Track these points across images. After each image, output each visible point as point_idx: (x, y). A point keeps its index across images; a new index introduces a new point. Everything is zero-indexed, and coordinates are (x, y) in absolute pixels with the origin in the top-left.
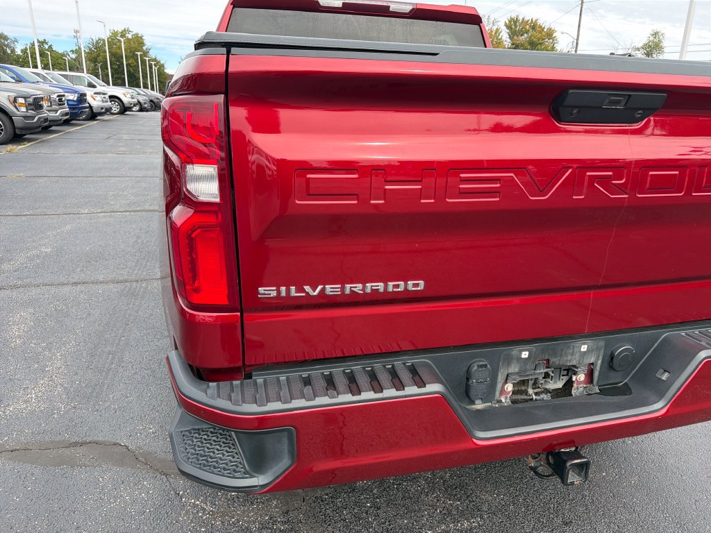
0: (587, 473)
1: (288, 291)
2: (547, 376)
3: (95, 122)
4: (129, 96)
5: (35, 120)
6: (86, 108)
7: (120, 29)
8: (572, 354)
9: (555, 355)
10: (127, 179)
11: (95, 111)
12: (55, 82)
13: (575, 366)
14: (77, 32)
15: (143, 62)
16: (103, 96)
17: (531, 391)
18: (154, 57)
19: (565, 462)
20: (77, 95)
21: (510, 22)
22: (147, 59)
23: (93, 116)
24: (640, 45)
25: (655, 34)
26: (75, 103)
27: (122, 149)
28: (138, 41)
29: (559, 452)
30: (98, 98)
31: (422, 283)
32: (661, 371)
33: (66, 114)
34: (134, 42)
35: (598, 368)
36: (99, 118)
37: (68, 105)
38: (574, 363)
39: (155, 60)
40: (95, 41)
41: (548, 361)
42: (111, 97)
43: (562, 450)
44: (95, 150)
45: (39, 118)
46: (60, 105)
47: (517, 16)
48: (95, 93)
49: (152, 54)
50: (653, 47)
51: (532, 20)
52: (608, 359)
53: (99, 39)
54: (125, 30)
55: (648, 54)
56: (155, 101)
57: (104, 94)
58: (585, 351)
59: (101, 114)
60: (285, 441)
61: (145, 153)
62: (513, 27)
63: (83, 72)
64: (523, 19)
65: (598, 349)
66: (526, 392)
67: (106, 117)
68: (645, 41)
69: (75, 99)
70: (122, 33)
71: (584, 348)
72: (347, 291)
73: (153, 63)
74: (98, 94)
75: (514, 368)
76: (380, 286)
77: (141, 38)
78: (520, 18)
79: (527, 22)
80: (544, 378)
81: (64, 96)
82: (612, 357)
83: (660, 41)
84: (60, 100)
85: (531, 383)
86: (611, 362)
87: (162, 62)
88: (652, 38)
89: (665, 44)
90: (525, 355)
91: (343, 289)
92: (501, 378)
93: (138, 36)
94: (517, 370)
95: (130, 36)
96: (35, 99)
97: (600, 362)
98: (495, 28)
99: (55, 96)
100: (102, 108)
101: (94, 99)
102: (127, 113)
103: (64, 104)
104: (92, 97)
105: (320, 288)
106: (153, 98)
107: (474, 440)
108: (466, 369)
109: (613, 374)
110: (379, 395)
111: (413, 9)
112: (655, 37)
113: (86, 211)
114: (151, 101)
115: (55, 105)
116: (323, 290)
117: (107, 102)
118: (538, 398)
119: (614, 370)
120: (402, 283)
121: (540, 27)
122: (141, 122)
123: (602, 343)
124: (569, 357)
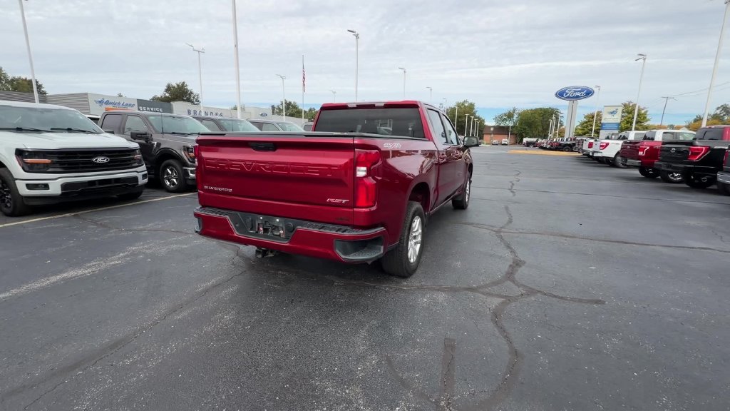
7: (462, 101)
8: (275, 221)
9: (270, 220)
22: (476, 117)
34: (469, 108)
38: (276, 225)
41: (268, 222)
53: (451, 107)
54: (465, 101)
58: (278, 221)
65: (282, 222)
70: (463, 103)
73: (479, 120)
75: (259, 222)
77: (473, 105)
87: (484, 119)
90: (261, 218)
92: (257, 224)
95: (467, 105)
97: (284, 227)
123: (283, 220)
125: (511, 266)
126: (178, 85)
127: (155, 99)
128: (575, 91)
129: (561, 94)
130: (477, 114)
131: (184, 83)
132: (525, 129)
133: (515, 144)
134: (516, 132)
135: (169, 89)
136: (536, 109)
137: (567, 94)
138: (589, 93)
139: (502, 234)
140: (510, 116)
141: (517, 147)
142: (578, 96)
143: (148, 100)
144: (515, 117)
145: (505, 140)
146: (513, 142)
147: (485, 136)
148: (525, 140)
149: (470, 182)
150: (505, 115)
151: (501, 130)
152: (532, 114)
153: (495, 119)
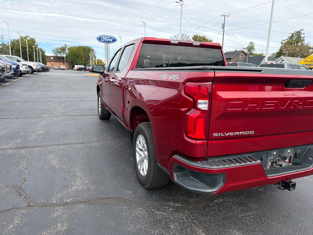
0: (295, 187)
1: (221, 134)
2: (279, 160)
3: (22, 77)
4: (36, 66)
5: (2, 77)
6: (19, 71)
7: (24, 36)
8: (286, 153)
9: (282, 153)
10: (54, 102)
11: (22, 72)
12: (4, 60)
13: (286, 157)
14: (2, 36)
15: (36, 50)
16: (26, 66)
17: (274, 165)
18: (40, 48)
19: (289, 184)
20: (16, 66)
21: (194, 37)
22: (37, 49)
23: (21, 74)
24: (246, 47)
25: (251, 43)
26: (15, 69)
27: (42, 89)
28: (33, 41)
29: (286, 182)
30: (24, 67)
31: (253, 131)
32: (310, 157)
33: (13, 74)
34: (31, 41)
35: (292, 157)
36: (23, 75)
37: (13, 70)
38: (286, 156)
39: (40, 49)
40: (12, 40)
41: (280, 155)
42: (29, 66)
43: (287, 181)
44: (31, 90)
45: (4, 76)
46: (10, 70)
47: (197, 35)
48: (23, 65)
49: (39, 47)
50: (251, 48)
51: (203, 36)
52: (295, 154)
53: (14, 40)
54: (26, 36)
55: (249, 51)
56: (44, 67)
57: (26, 65)
58: (289, 152)
59: (25, 74)
60: (222, 177)
61: (54, 91)
62: (196, 39)
63: (10, 55)
64: (200, 36)
65: (292, 151)
66: (273, 166)
67: (27, 75)
68: (247, 46)
69: (15, 67)
70: (25, 37)
71: (289, 151)
72: (235, 134)
73: (40, 51)
74: (24, 65)
75: (272, 157)
76: (243, 133)
77: (34, 39)
78: (198, 35)
79: (201, 37)
80: (278, 161)
81: (12, 66)
82: (296, 154)
83: (253, 46)
84: (11, 68)
85: (274, 162)
86: (296, 156)
87: (43, 50)
88: (250, 45)
89: (255, 47)
90: (275, 153)
91: (234, 134)
92: (268, 161)
93: (32, 39)
94: (273, 158)
95: (29, 39)
96: (2, 68)
97: (293, 155)
98: (188, 39)
99: (8, 66)
100: (26, 71)
101: (22, 67)
102: (34, 73)
103: (12, 70)
104: (21, 66)
105: (228, 133)
106: (43, 67)
107: (268, 178)
108: (260, 158)
109: (296, 159)
110: (251, 163)
111: (200, 44)
112: (251, 44)
113: (46, 116)
114: (42, 68)
115: (9, 70)
116: (229, 134)
117: (27, 68)
118: (277, 167)
119: (297, 158)
120: (249, 132)
121: (206, 39)
122: (43, 77)
123: (293, 150)
124: (285, 154)
128: (107, 38)
129: (100, 39)
132: (75, 59)
133: (69, 69)
134: (69, 61)
136: (80, 47)
137: (103, 39)
138: (114, 40)
140: (63, 49)
141: (71, 71)
142: (109, 41)
144: (67, 51)
145: (62, 67)
146: (68, 67)
147: (47, 62)
148: (76, 67)
150: (60, 49)
151: (58, 59)
152: (78, 49)
153: (53, 51)
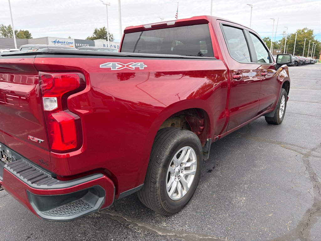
73: (313, 43)
111: (175, 23)
125: (309, 211)
126: (101, 29)
127: (88, 38)
130: (315, 39)
131: (104, 28)
135: (96, 32)
139: (310, 159)
143: (85, 39)
147: (320, 56)
149: (287, 99)
